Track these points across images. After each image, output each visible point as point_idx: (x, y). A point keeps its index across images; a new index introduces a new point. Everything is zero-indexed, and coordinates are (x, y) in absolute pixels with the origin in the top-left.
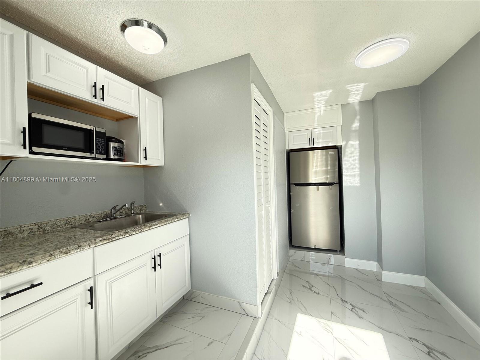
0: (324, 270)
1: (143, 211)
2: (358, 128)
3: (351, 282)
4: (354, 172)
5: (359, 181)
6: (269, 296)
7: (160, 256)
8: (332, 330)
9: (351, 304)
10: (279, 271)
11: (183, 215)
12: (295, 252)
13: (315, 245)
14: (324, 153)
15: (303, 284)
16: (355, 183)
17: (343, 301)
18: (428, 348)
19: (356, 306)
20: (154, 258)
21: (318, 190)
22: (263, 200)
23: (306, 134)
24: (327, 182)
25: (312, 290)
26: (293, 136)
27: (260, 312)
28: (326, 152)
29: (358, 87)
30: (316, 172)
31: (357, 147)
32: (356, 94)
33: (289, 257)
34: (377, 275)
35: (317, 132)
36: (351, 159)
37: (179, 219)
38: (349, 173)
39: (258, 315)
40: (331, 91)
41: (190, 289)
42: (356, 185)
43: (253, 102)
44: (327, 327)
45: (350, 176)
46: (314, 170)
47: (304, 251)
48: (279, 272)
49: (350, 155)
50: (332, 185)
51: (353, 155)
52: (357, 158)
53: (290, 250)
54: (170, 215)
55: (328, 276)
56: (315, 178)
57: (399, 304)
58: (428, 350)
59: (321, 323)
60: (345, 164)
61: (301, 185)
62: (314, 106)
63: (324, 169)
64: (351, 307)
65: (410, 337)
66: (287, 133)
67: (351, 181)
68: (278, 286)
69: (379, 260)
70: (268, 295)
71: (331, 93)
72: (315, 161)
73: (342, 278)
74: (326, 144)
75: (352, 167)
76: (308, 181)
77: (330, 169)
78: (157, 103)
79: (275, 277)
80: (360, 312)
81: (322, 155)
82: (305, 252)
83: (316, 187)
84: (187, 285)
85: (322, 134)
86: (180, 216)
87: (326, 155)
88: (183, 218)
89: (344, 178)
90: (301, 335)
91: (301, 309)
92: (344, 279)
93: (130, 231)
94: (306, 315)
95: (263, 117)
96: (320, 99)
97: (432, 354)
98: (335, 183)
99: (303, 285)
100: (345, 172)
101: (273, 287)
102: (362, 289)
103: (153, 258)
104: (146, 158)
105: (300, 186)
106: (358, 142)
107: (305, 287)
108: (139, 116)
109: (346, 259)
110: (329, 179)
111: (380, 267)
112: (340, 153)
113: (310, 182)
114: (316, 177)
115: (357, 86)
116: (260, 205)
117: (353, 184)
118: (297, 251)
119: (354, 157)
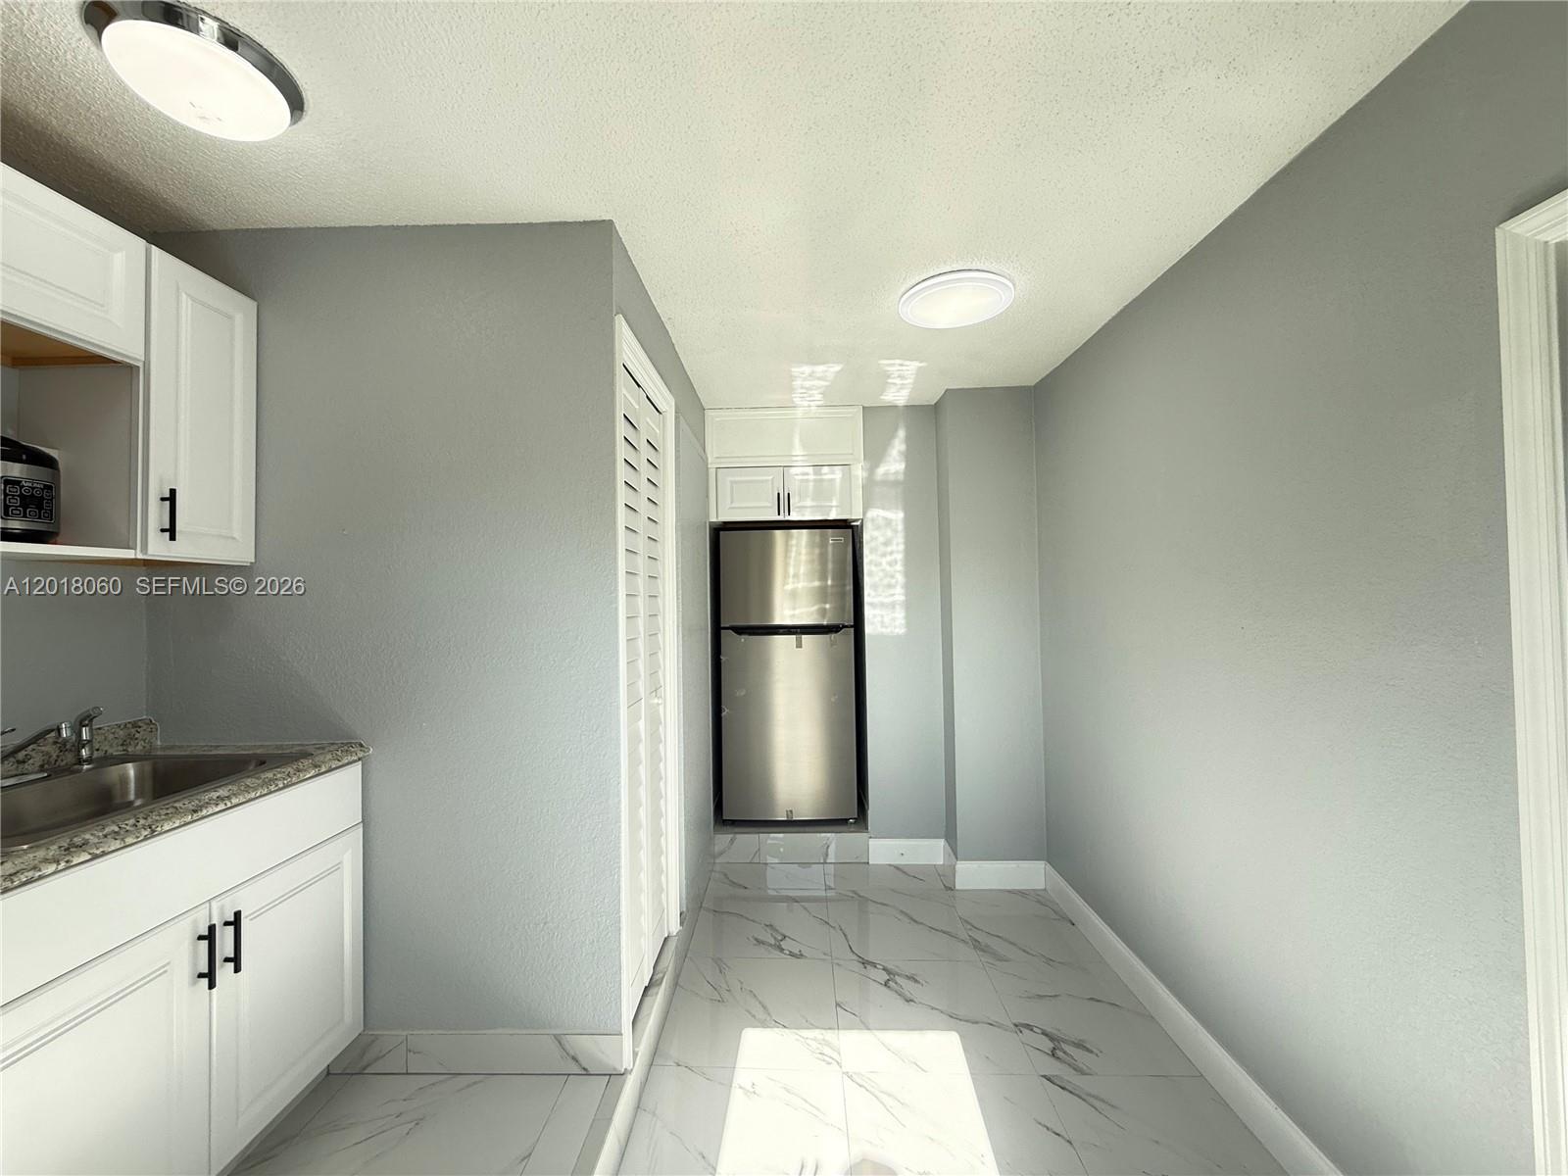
0: (814, 881)
1: (137, 748)
2: (901, 477)
3: (885, 905)
4: (893, 595)
5: (903, 622)
6: (657, 993)
7: (236, 922)
8: (839, 1054)
9: (884, 969)
10: (687, 908)
11: (339, 753)
12: (732, 841)
13: (791, 811)
14: (817, 539)
15: (756, 936)
16: (895, 627)
17: (865, 963)
18: (1052, 1038)
19: (897, 970)
20: (210, 936)
21: (799, 645)
22: (642, 687)
23: (767, 481)
24: (825, 623)
25: (782, 950)
26: (732, 482)
27: (628, 1052)
28: (822, 536)
29: (904, 368)
30: (794, 594)
31: (900, 527)
32: (899, 387)
33: (714, 857)
34: (944, 876)
35: (800, 477)
36: (884, 561)
37: (323, 769)
38: (880, 599)
39: (622, 1066)
40: (837, 368)
41: (362, 1029)
42: (897, 630)
43: (620, 372)
44: (827, 1050)
45: (883, 605)
46: (789, 587)
47: (759, 833)
48: (685, 909)
49: (882, 549)
50: (837, 632)
51: (889, 549)
52: (900, 557)
53: (718, 836)
54: (281, 756)
55: (826, 900)
56: (792, 612)
57: (994, 944)
58: (1051, 1045)
59: (809, 1041)
60: (871, 574)
61: (752, 631)
62: (793, 402)
63: (817, 584)
64: (884, 977)
65: (1015, 1021)
66: (712, 472)
67: (887, 620)
68: (683, 956)
69: (950, 835)
70: (652, 991)
71: (838, 372)
72: (792, 562)
73: (860, 896)
74: (823, 515)
75: (886, 581)
76: (773, 620)
77: (832, 586)
78: (230, 318)
79: (674, 926)
80: (908, 986)
81: (811, 545)
82: (761, 835)
83: (794, 636)
84: (348, 1017)
85: (811, 484)
86: (329, 756)
87: (823, 545)
88: (340, 764)
89: (869, 612)
90: (754, 1093)
91: (753, 1013)
92: (867, 899)
93: (93, 840)
94: (768, 1027)
95: (648, 420)
96: (807, 384)
97: (1059, 1054)
98: (844, 627)
99: (756, 939)
100: (869, 595)
101: (669, 961)
102: (912, 919)
103: (201, 938)
104: (171, 532)
105: (750, 634)
106: (901, 515)
107: (763, 943)
108: (147, 363)
109: (872, 842)
110: (829, 615)
111: (950, 851)
112: (857, 540)
113: (778, 621)
114: (794, 609)
115: (901, 365)
116: (634, 701)
117: (889, 630)
118: (738, 836)
119: (891, 553)
